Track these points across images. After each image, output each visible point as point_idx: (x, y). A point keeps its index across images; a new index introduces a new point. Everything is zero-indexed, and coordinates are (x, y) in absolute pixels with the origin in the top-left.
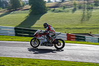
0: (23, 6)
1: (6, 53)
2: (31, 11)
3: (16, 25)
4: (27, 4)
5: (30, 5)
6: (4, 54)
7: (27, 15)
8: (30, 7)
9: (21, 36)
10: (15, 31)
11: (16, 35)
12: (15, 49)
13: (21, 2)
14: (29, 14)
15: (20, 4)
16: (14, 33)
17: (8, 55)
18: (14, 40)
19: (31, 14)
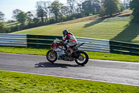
0: (122, 11)
1: (98, 76)
2: (133, 17)
3: (111, 38)
4: (127, 8)
5: (131, 9)
6: (96, 77)
7: (127, 23)
8: (131, 12)
9: (118, 53)
10: (111, 46)
11: (112, 51)
12: (110, 71)
13: (118, 6)
14: (130, 23)
15: (117, 8)
16: (108, 48)
17: (101, 79)
18: (109, 58)
19: (132, 22)
